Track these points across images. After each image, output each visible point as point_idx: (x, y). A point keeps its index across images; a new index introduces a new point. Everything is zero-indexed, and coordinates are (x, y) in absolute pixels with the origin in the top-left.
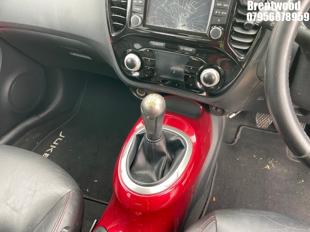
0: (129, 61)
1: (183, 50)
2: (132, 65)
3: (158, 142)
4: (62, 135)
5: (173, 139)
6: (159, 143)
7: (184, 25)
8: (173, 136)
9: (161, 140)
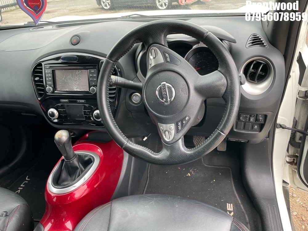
0: (50, 112)
1: (79, 102)
2: (53, 115)
3: (71, 160)
4: (28, 178)
5: (87, 158)
6: (73, 162)
7: (77, 88)
8: (87, 156)
9: (74, 159)
